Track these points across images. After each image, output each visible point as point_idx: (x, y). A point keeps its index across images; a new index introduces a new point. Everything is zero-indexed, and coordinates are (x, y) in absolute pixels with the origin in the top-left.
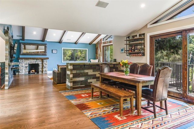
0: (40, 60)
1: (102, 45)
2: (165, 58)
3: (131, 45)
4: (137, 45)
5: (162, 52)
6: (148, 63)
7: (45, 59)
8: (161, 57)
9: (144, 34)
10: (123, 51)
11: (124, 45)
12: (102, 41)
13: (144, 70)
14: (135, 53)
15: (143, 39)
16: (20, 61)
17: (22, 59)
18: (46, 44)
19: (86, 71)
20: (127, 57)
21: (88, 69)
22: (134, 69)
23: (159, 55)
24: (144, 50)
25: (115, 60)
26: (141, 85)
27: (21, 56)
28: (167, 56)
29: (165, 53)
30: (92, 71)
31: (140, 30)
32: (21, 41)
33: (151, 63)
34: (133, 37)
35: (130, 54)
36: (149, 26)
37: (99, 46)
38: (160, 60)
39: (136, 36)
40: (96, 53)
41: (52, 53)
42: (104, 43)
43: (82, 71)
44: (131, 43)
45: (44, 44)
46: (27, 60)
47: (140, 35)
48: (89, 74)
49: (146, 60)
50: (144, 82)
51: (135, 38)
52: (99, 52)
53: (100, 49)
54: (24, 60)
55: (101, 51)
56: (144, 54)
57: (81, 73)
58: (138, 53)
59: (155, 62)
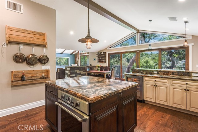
1: (80, 55)
2: (116, 63)
3: (99, 57)
4: (102, 57)
5: (114, 60)
6: (107, 66)
8: (113, 63)
9: (105, 52)
10: (95, 60)
11: (96, 57)
12: (80, 53)
13: (106, 69)
14: (102, 61)
15: (105, 55)
19: (76, 71)
20: (97, 63)
21: (77, 70)
22: (102, 68)
23: (112, 61)
24: (105, 60)
25: (91, 65)
26: (105, 74)
28: (116, 62)
29: (115, 60)
30: (79, 71)
31: (104, 50)
33: (109, 66)
34: (100, 53)
35: (99, 61)
36: (107, 49)
37: (77, 56)
38: (113, 64)
39: (102, 53)
40: (75, 60)
42: (81, 54)
43: (74, 71)
44: (99, 56)
47: (104, 53)
48: (77, 72)
49: (106, 64)
50: (106, 73)
51: (101, 54)
52: (77, 59)
53: (78, 57)
55: (79, 59)
56: (105, 62)
57: (73, 72)
58: (103, 61)
59: (110, 65)
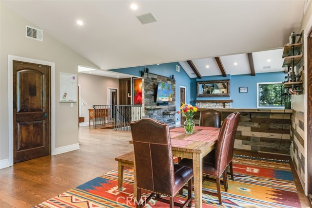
0: (221, 104)
7: (227, 103)
16: (196, 104)
17: (199, 102)
18: (228, 80)
27: (198, 99)
32: (198, 80)
41: (240, 92)
45: (226, 80)
46: (205, 104)
54: (201, 103)
